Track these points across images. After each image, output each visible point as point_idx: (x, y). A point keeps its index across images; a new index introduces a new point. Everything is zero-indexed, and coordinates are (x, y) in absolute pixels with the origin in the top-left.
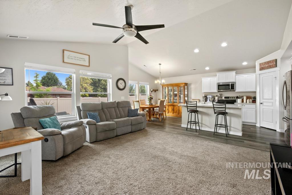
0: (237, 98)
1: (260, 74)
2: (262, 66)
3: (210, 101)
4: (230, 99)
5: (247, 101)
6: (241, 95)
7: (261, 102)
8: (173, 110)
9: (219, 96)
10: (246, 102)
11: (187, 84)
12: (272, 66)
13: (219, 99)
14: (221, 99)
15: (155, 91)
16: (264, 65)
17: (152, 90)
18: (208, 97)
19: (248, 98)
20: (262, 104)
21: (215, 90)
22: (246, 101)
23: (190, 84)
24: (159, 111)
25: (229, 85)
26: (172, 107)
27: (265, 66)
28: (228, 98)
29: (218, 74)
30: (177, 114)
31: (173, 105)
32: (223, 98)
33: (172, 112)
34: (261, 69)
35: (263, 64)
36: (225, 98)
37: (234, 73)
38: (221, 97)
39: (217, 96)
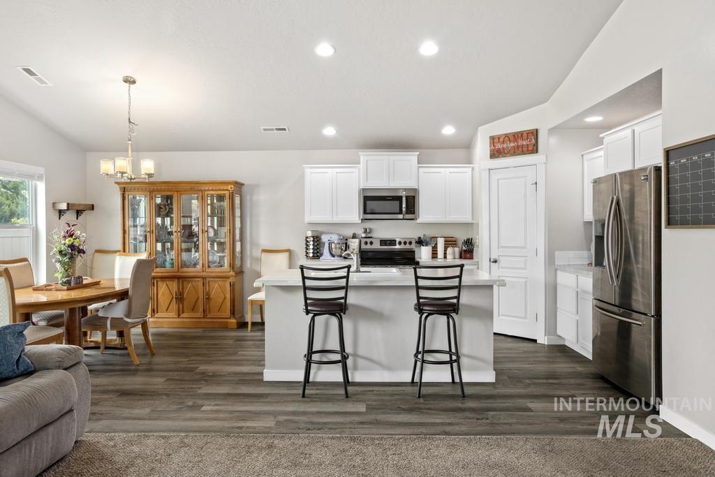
0: (420, 242)
1: (490, 170)
2: (499, 146)
3: (333, 256)
4: (397, 247)
5: (448, 252)
6: (429, 233)
7: (494, 257)
8: (180, 298)
9: (363, 235)
10: (445, 257)
11: (243, 185)
12: (525, 149)
13: (363, 247)
14: (369, 246)
15: (79, 213)
16: (503, 143)
17: (64, 206)
18: (325, 238)
19: (450, 242)
20: (495, 262)
21: (352, 213)
22: (445, 254)
23: (255, 187)
24: (128, 315)
25: (399, 199)
26: (174, 286)
27: (505, 146)
28: (393, 242)
29: (364, 156)
30: (200, 314)
31: (179, 278)
32: (377, 246)
33: (174, 306)
34: (495, 154)
35: (501, 140)
36: (383, 242)
37: (413, 157)
38: (369, 240)
39: (354, 237)
